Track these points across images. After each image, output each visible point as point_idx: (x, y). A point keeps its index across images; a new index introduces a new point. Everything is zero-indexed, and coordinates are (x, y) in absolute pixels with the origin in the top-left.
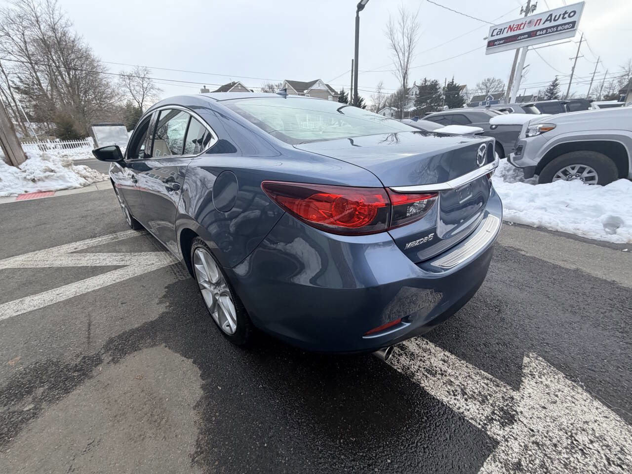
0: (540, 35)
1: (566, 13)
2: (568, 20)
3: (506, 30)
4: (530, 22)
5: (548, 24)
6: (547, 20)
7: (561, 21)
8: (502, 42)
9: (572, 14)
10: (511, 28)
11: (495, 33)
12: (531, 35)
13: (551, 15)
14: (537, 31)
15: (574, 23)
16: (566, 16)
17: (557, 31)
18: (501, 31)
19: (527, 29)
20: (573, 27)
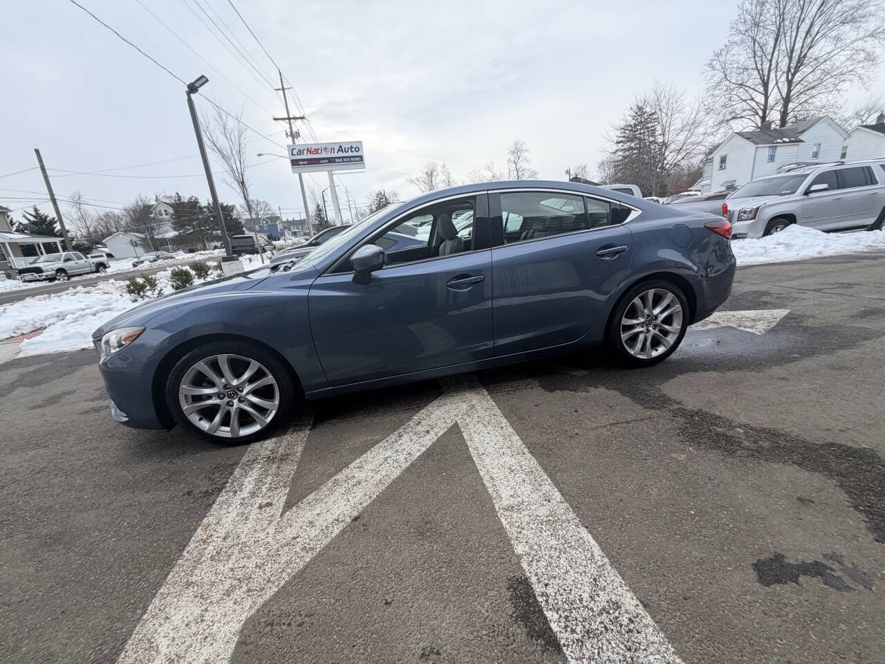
0: (338, 162)
1: (351, 148)
2: (355, 154)
3: (305, 152)
4: (325, 149)
5: (341, 154)
6: (339, 151)
7: (350, 154)
8: (306, 162)
9: (357, 149)
10: (309, 151)
11: (295, 152)
12: (331, 160)
13: (341, 147)
14: (335, 158)
15: (361, 158)
16: (353, 150)
17: (351, 161)
18: (300, 152)
19: (324, 155)
20: (362, 160)
